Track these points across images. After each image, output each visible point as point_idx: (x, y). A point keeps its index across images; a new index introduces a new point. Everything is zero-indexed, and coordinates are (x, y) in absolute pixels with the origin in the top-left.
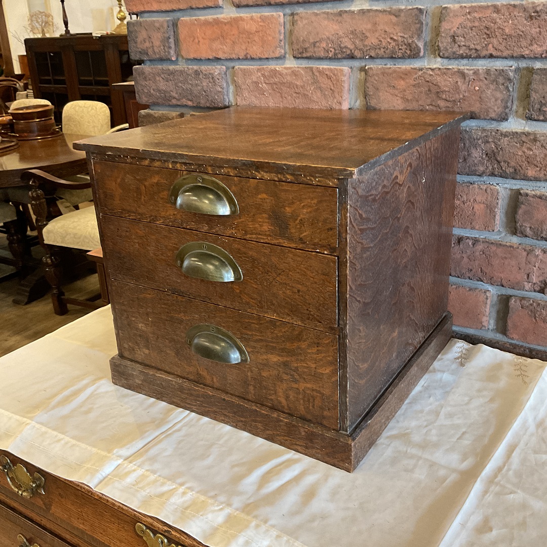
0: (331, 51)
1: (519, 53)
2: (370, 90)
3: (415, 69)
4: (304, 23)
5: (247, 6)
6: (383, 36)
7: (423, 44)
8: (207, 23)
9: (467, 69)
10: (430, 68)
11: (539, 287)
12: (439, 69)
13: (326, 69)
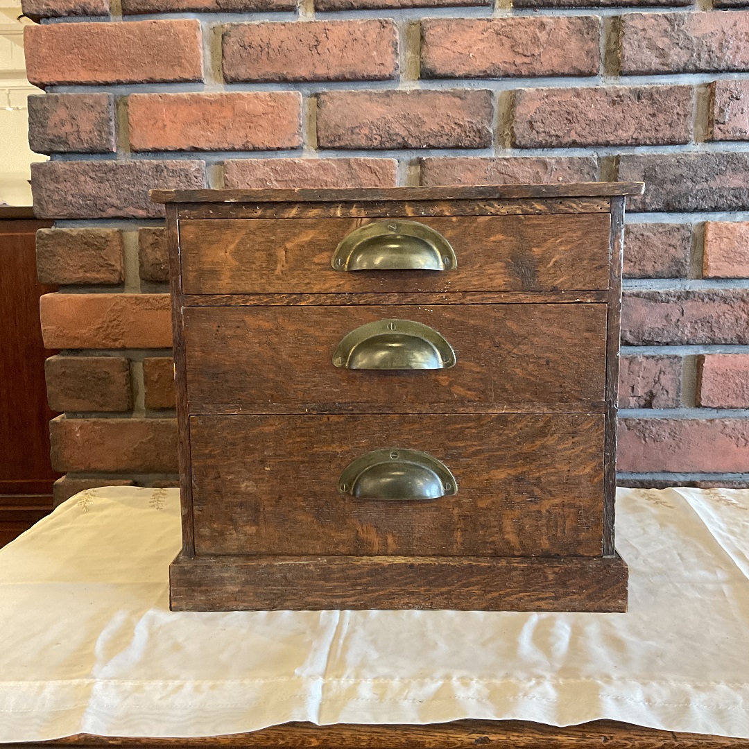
0: (376, 139)
1: (604, 139)
3: (485, 159)
4: (336, 105)
6: (445, 121)
9: (549, 158)
10: (504, 159)
11: (645, 401)
12: (515, 158)
13: (369, 160)
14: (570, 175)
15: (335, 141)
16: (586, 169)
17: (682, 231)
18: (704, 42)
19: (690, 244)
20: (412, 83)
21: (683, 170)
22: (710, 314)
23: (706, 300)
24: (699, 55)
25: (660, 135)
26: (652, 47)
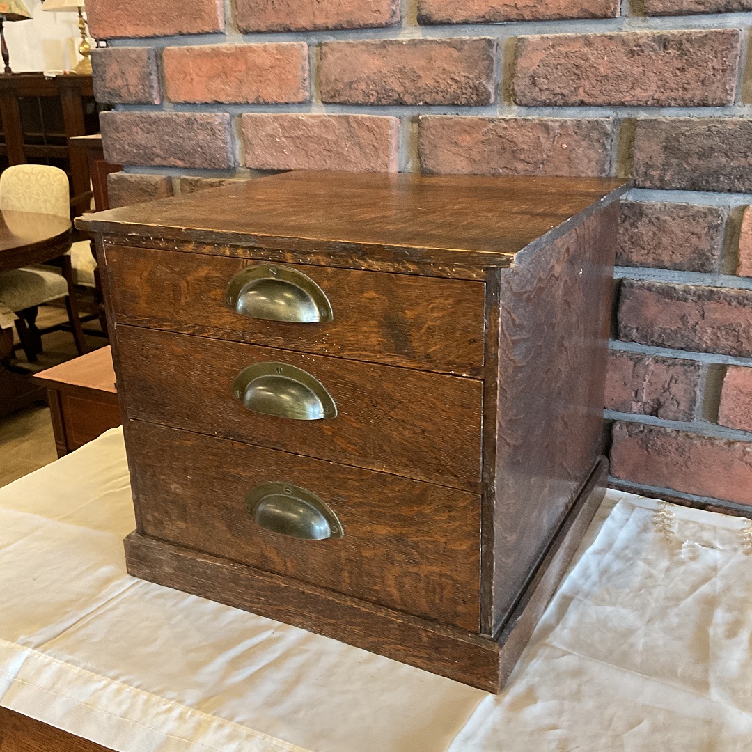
0: (372, 95)
1: (617, 100)
2: (425, 147)
3: (483, 120)
4: (336, 57)
5: (258, 32)
6: (441, 75)
7: (493, 87)
8: (202, 55)
9: (552, 121)
10: (504, 119)
11: (651, 408)
12: (516, 120)
13: (365, 119)
14: (576, 141)
15: (335, 96)
16: (595, 135)
17: (710, 218)
20: (414, 29)
21: (716, 141)
22: (738, 321)
25: (689, 96)
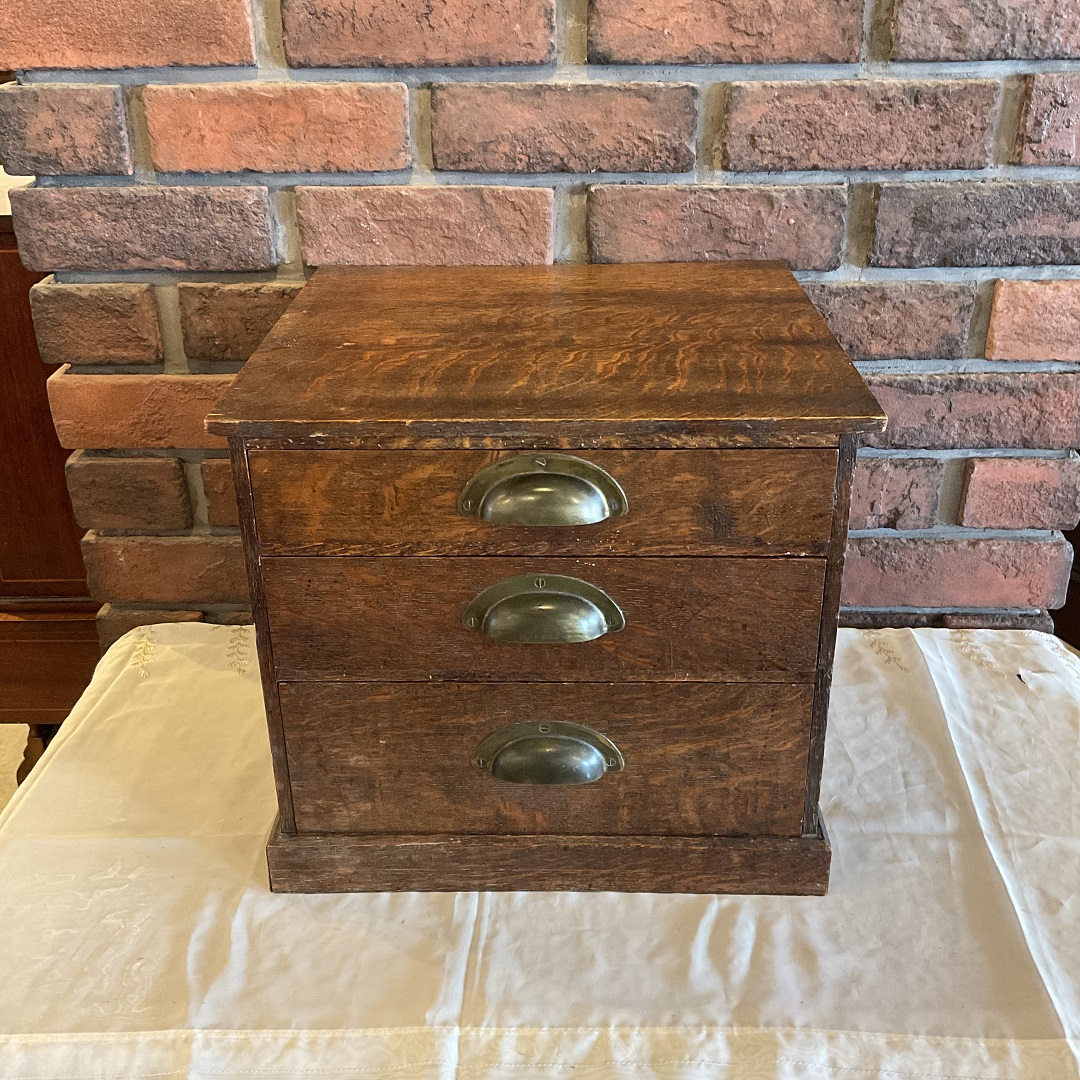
0: (521, 160)
1: (859, 163)
2: (598, 228)
3: (682, 190)
4: (460, 106)
6: (625, 134)
11: (887, 520)
13: (511, 192)
14: (806, 215)
15: (459, 162)
16: (829, 208)
17: (962, 297)
18: (1024, 18)
19: (971, 314)
20: (575, 69)
21: (973, 212)
22: (988, 409)
23: (986, 391)
24: (1013, 36)
25: (943, 158)
26: (944, 22)
